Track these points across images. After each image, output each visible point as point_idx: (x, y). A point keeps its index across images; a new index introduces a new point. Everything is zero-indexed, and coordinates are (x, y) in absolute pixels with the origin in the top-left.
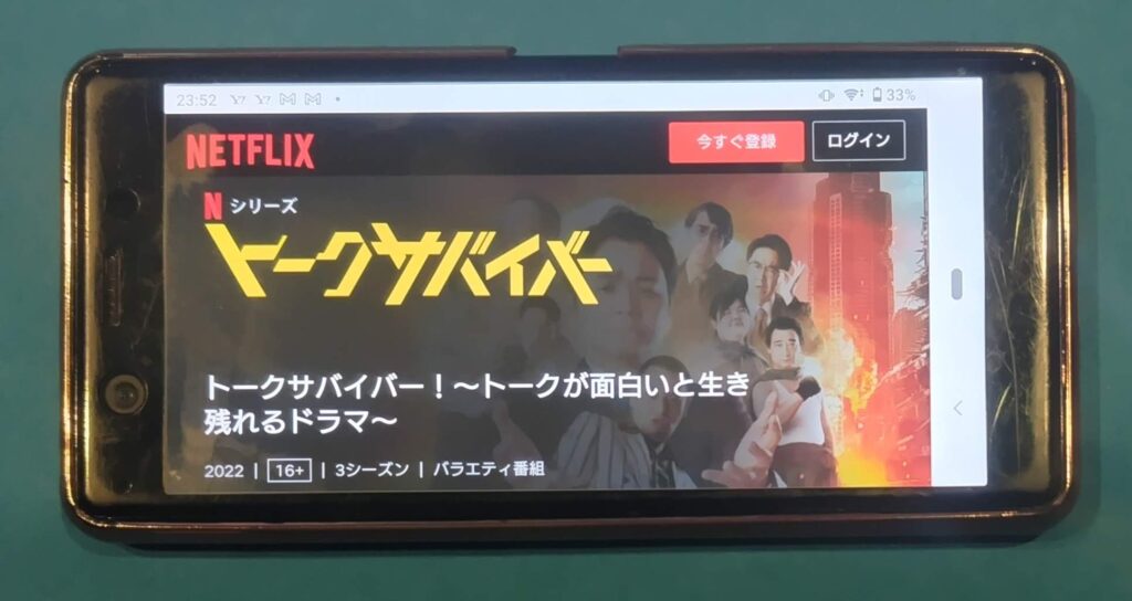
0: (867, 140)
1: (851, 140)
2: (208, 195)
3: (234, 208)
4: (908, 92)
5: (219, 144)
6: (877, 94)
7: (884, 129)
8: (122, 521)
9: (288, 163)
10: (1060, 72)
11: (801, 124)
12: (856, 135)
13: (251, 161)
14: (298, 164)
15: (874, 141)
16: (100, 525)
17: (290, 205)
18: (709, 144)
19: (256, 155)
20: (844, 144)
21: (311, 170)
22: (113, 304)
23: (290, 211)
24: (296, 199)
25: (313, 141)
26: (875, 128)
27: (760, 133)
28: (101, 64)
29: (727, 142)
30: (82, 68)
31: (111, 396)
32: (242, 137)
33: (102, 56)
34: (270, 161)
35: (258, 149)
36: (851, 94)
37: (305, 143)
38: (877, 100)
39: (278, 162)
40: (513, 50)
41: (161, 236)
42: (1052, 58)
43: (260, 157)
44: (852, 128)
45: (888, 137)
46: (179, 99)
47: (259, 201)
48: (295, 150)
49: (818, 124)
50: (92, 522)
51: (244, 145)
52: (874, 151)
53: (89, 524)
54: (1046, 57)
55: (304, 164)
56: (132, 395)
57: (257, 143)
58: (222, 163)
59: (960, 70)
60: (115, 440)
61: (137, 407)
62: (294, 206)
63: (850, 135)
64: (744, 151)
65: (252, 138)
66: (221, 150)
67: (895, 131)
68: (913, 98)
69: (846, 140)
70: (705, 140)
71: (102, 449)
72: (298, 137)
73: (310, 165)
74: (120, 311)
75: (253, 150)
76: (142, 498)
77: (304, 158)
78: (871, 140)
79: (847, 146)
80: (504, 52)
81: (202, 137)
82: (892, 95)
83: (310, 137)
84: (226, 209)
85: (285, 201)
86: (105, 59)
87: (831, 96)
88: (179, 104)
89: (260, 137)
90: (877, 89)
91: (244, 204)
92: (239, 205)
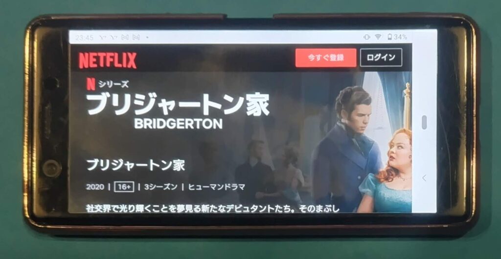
0: (385, 57)
1: (378, 57)
2: (89, 79)
3: (100, 85)
4: (404, 35)
5: (94, 57)
6: (390, 37)
7: (392, 52)
8: (50, 225)
9: (125, 66)
10: (472, 27)
11: (355, 50)
12: (380, 55)
13: (108, 65)
14: (129, 66)
15: (388, 57)
16: (40, 226)
17: (125, 84)
18: (313, 59)
19: (111, 62)
20: (374, 59)
21: (135, 69)
22: (46, 128)
23: (125, 87)
24: (128, 81)
25: (136, 56)
26: (389, 52)
27: (336, 54)
28: (42, 21)
29: (321, 58)
30: (33, 23)
31: (45, 169)
32: (104, 54)
33: (42, 17)
34: (117, 65)
35: (112, 60)
36: (378, 36)
37: (132, 56)
38: (389, 39)
39: (120, 66)
40: (225, 16)
41: (68, 97)
42: (469, 20)
43: (112, 63)
44: (378, 52)
45: (394, 56)
46: (77, 37)
47: (112, 82)
48: (128, 60)
49: (363, 50)
50: (37, 225)
51: (105, 58)
52: (388, 62)
53: (35, 226)
54: (467, 20)
55: (132, 67)
56: (54, 169)
57: (111, 57)
58: (96, 66)
59: (427, 26)
60: (47, 189)
61: (57, 174)
62: (127, 84)
63: (377, 55)
64: (329, 62)
65: (109, 54)
66: (95, 60)
67: (397, 53)
68: (406, 38)
69: (375, 57)
70: (311, 57)
71: (41, 193)
72: (129, 54)
73: (135, 67)
74: (49, 131)
75: (109, 60)
76: (58, 215)
77: (132, 64)
78: (386, 57)
79: (376, 60)
80: (221, 17)
81: (87, 54)
82: (397, 37)
83: (135, 54)
84: (97, 85)
85: (123, 82)
86: (44, 19)
87: (369, 37)
88: (77, 40)
89: (112, 54)
90: (390, 34)
91: (105, 84)
92: (102, 84)
